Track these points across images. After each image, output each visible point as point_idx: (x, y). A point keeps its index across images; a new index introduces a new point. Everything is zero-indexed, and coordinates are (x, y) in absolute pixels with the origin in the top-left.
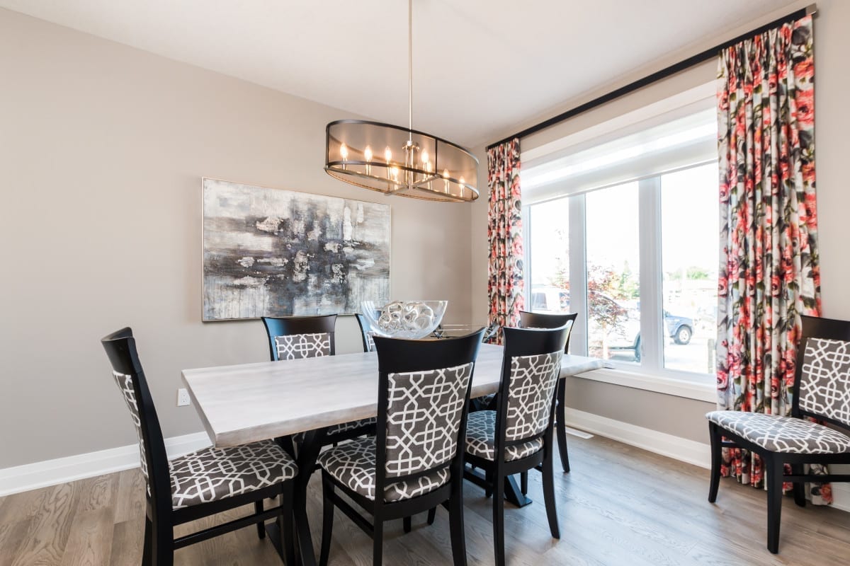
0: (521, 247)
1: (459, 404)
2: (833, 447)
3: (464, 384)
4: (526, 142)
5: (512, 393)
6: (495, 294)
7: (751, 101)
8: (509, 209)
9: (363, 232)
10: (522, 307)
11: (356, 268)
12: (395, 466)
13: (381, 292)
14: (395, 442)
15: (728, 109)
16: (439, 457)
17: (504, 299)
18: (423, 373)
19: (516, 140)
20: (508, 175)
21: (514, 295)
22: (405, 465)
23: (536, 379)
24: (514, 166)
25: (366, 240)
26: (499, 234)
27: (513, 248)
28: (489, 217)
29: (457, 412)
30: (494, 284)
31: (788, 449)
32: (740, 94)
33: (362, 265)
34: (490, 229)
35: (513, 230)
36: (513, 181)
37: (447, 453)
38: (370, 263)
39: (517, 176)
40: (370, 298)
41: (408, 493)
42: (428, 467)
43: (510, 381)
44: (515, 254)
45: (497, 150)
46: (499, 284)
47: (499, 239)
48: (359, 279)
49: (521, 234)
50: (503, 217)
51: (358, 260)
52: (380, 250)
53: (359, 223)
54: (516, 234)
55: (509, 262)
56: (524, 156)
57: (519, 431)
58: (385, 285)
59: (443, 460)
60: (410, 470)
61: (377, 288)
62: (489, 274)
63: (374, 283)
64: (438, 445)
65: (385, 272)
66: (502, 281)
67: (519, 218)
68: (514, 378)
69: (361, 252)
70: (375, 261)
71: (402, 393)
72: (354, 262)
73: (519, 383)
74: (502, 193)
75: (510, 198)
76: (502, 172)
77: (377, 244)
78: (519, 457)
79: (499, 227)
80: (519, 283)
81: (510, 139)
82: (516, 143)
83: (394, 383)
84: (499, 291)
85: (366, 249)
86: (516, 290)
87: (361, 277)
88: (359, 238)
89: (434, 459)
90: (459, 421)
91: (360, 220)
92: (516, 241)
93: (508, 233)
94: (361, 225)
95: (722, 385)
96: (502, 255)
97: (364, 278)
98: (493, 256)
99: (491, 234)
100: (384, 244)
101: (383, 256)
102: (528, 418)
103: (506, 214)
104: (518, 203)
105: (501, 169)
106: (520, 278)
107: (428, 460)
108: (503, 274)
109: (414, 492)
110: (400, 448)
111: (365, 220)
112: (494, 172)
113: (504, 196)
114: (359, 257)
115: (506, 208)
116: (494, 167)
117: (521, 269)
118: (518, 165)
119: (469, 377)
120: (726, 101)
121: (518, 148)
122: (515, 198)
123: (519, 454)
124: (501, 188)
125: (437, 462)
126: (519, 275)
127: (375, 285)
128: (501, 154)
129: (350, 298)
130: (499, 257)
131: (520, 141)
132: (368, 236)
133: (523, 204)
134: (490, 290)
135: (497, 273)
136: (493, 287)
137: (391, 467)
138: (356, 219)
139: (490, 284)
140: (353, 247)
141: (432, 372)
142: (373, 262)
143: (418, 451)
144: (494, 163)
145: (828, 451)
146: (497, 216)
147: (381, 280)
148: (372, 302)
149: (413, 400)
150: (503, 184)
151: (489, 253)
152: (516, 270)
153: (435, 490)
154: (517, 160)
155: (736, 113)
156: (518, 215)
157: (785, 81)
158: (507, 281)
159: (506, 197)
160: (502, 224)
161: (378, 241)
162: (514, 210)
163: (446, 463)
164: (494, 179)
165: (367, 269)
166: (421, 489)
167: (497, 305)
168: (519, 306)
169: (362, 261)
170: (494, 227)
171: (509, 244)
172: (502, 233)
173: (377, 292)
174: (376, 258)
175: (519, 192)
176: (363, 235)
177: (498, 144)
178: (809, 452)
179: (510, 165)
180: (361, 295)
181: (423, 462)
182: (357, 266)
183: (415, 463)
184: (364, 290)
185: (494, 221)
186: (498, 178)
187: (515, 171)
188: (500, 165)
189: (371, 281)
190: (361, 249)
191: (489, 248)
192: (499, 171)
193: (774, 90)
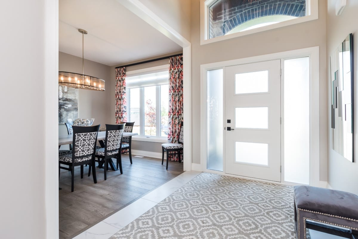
0: (125, 102)
1: (94, 141)
2: (178, 147)
3: (95, 136)
4: (128, 68)
5: (108, 139)
6: (118, 117)
7: (174, 72)
8: (122, 89)
9: (67, 95)
10: (126, 121)
11: (64, 108)
12: (77, 154)
13: (74, 116)
14: (77, 149)
15: (170, 72)
16: (89, 152)
17: (120, 118)
18: (84, 134)
19: (124, 68)
20: (122, 78)
21: (123, 117)
22: (80, 154)
23: (115, 136)
24: (124, 76)
25: (68, 98)
26: (119, 97)
27: (123, 102)
28: (116, 91)
29: (93, 143)
30: (117, 113)
31: (169, 148)
32: (172, 69)
33: (66, 106)
34: (116, 95)
35: (123, 96)
36: (123, 80)
37: (91, 152)
38: (70, 106)
39: (124, 79)
40: (70, 118)
41: (81, 160)
42: (86, 155)
43: (108, 137)
44: (124, 104)
45: (119, 69)
46: (119, 113)
47: (119, 99)
48: (65, 112)
49: (126, 98)
50: (120, 92)
51: (65, 105)
52: (73, 101)
53: (65, 92)
54: (124, 98)
55: (122, 106)
56: (127, 73)
57: (111, 148)
58: (76, 113)
59: (90, 153)
60: (81, 155)
61: (73, 115)
62: (116, 110)
63: (71, 113)
64: (88, 150)
65: (76, 109)
66: (120, 113)
67: (125, 93)
68: (109, 136)
69: (66, 102)
70: (72, 105)
71: (79, 138)
72: (64, 105)
73: (110, 137)
74: (120, 84)
75: (122, 86)
76: (120, 77)
77: (73, 99)
78: (111, 155)
79: (119, 95)
80: (125, 113)
81: (122, 67)
82: (124, 69)
83: (77, 135)
84: (119, 116)
85: (68, 101)
86: (124, 115)
87: (66, 111)
88: (65, 97)
89: (87, 153)
90: (94, 145)
91: (66, 91)
92: (124, 100)
93: (122, 97)
94: (66, 93)
95: (169, 138)
96: (120, 104)
97: (67, 111)
98: (117, 104)
99: (116, 97)
100: (75, 99)
101: (75, 104)
102: (113, 145)
103: (121, 91)
104: (125, 88)
105: (120, 76)
106: (125, 112)
107: (86, 153)
108: (120, 110)
109: (82, 160)
110: (79, 150)
111: (68, 91)
112: (117, 77)
113: (120, 85)
114: (66, 104)
115: (121, 89)
116: (117, 75)
117: (126, 109)
118: (125, 75)
119: (96, 135)
120: (170, 70)
121: (125, 70)
122: (124, 86)
123: (111, 154)
124: (120, 82)
125: (88, 154)
126: (125, 111)
127: (72, 114)
128: (120, 71)
129: (62, 118)
130: (119, 105)
131: (126, 68)
132: (69, 96)
133: (127, 88)
134: (116, 116)
135: (118, 110)
136: (117, 115)
137: (76, 154)
138: (64, 90)
139: (116, 113)
140: (63, 100)
141: (86, 133)
142: (71, 106)
143: (83, 151)
144: (118, 73)
145: (177, 148)
146: (118, 91)
147: (74, 112)
148: (71, 119)
149: (81, 139)
150: (120, 81)
151: (116, 103)
152: (124, 109)
153: (88, 160)
154: (125, 74)
155: (172, 74)
156: (125, 92)
157: (179, 69)
158: (121, 113)
159: (121, 85)
160: (120, 94)
161: (73, 98)
162: (124, 90)
163: (91, 154)
164: (117, 79)
165: (68, 108)
166: (84, 160)
167: (118, 120)
168: (125, 121)
169: (67, 105)
170: (117, 95)
171: (122, 101)
172: (120, 97)
173: (73, 116)
174: (72, 104)
175: (125, 84)
176: (67, 96)
177: (119, 67)
178: (173, 148)
179: (122, 75)
180: (66, 117)
181: (84, 153)
182: (65, 107)
183: (82, 154)
184: (67, 115)
185: (117, 93)
186: (119, 79)
187: (124, 78)
188: (120, 75)
189: (70, 112)
190: (66, 101)
191: (116, 101)
192: (119, 76)
193: (178, 70)
